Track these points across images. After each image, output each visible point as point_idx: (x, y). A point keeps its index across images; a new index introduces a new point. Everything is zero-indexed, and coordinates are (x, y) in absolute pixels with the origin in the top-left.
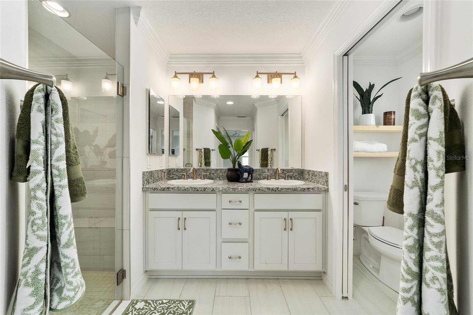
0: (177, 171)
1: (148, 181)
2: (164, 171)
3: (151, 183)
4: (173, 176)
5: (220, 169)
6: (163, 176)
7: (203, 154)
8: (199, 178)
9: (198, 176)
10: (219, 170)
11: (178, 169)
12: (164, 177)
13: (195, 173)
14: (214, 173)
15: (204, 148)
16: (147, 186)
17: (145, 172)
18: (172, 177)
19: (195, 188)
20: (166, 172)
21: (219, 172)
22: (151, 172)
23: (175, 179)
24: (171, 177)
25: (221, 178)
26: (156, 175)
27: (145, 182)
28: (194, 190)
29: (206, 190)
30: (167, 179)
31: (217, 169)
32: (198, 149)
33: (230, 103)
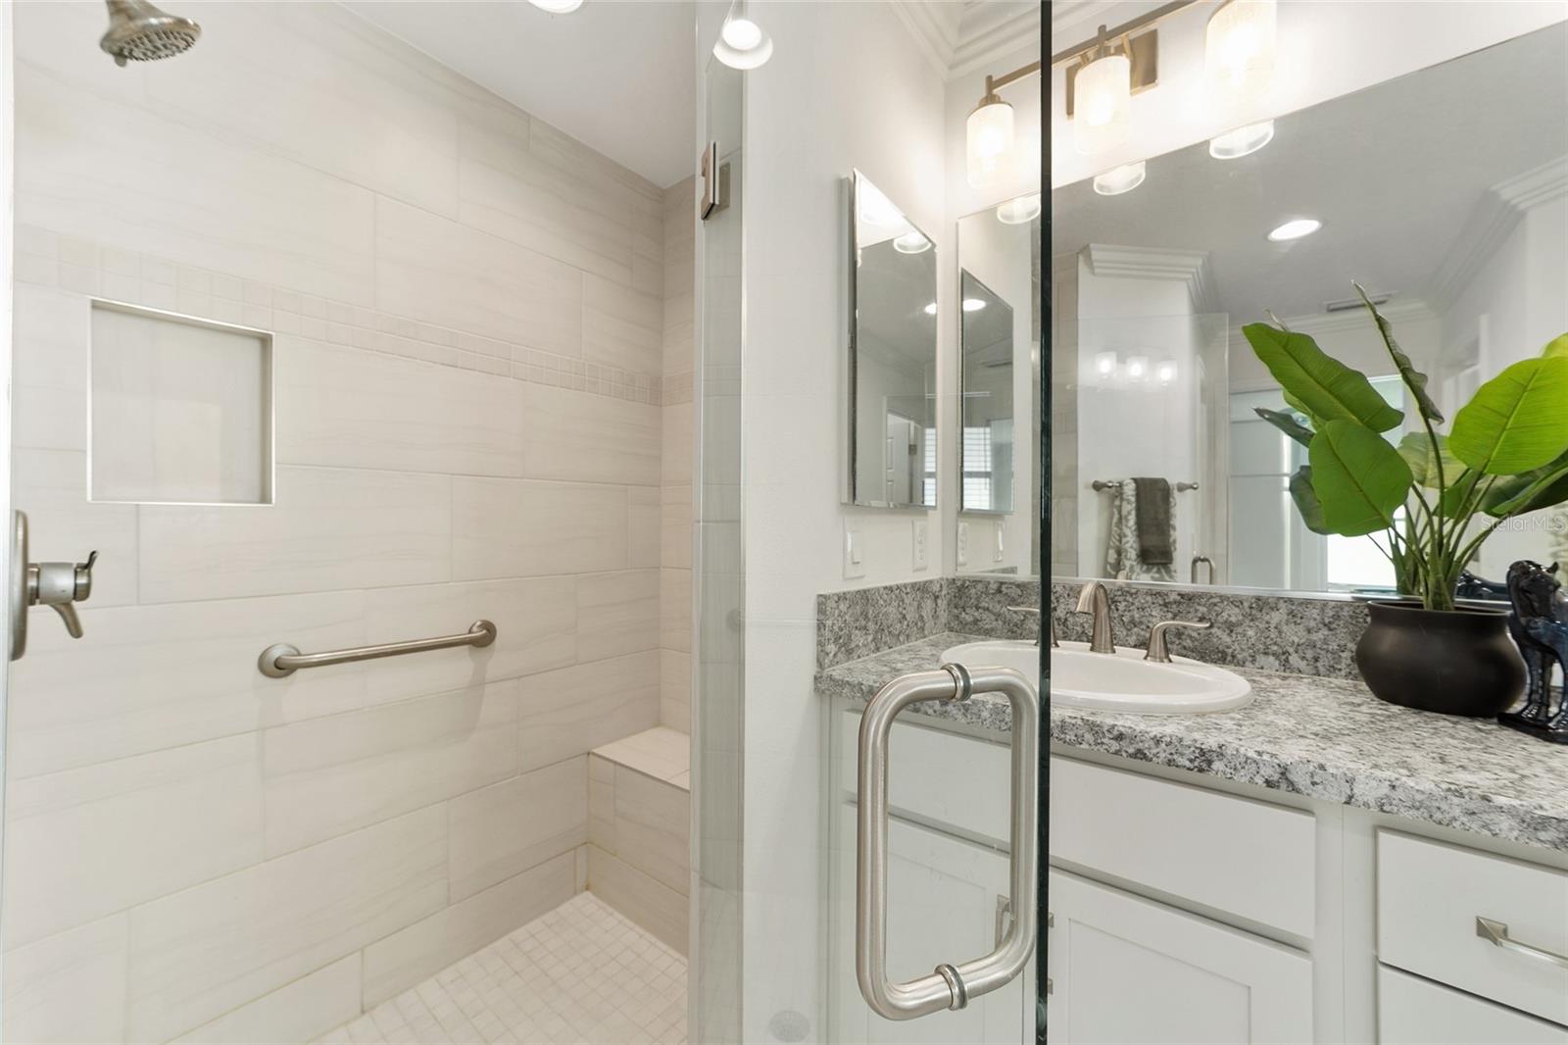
0: (999, 591)
1: (845, 645)
2: (936, 588)
3: (863, 651)
4: (976, 614)
5: (1290, 601)
6: (927, 612)
7: (1129, 508)
8: (1132, 640)
9: (1120, 632)
10: (1282, 605)
11: (1002, 583)
12: (935, 616)
13: (1104, 611)
14: (1240, 624)
15: (1135, 480)
16: (837, 672)
17: (824, 596)
18: (976, 621)
19: (1120, 737)
20: (944, 592)
21: (1276, 617)
22: (865, 595)
23: (988, 633)
24: (969, 619)
25: (1294, 659)
26: (890, 609)
27: (832, 648)
28: (1115, 746)
29: (1217, 765)
30: (951, 630)
31: (1258, 599)
32: (1104, 485)
33: (1295, 229)
